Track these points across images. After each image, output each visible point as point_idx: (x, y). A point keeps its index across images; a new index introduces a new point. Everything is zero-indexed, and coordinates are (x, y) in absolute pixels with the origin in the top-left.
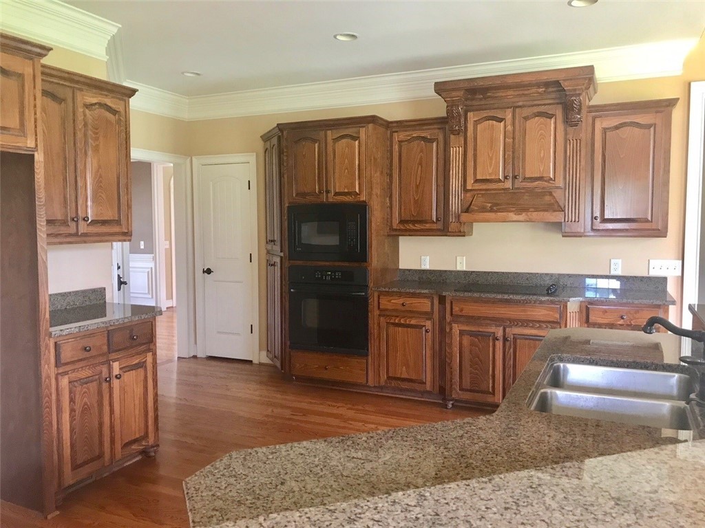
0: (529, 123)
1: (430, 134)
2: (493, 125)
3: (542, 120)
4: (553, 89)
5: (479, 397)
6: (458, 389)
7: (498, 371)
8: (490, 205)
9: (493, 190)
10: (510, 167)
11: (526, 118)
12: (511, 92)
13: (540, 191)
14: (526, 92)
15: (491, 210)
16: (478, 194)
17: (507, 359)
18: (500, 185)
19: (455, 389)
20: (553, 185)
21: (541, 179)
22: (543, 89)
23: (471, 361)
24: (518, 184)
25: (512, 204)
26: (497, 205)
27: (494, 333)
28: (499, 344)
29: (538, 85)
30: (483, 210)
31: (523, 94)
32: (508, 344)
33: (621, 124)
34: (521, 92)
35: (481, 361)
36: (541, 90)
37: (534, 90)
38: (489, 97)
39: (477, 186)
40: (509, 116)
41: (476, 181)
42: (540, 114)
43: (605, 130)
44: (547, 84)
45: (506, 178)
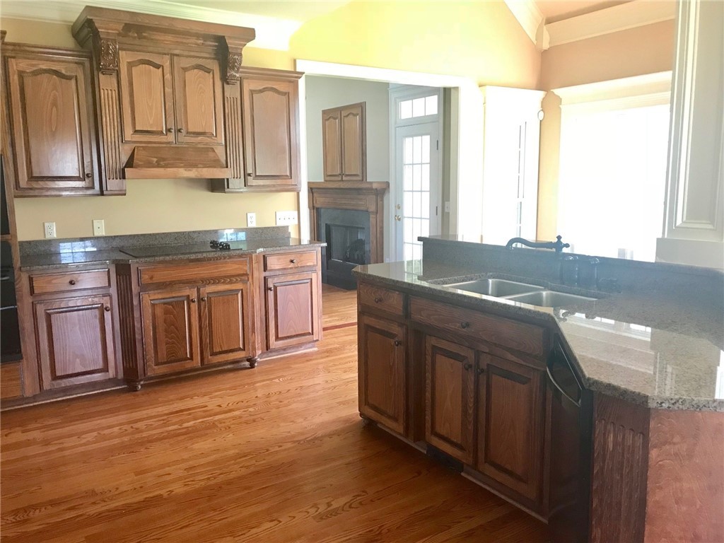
0: (189, 75)
1: (66, 68)
2: (150, 71)
3: (201, 73)
4: (211, 43)
5: (177, 367)
6: (153, 365)
7: (195, 334)
8: (155, 160)
9: (155, 143)
10: (171, 119)
11: (185, 70)
12: (169, 38)
13: (203, 146)
14: (184, 41)
15: (158, 166)
16: (138, 147)
17: (203, 320)
18: (163, 139)
19: (150, 366)
20: (216, 142)
21: (203, 134)
22: (202, 42)
23: (166, 331)
24: (183, 138)
25: (178, 159)
26: (164, 159)
27: (189, 296)
28: (194, 306)
29: (198, 36)
30: (149, 165)
31: (182, 42)
32: (203, 303)
33: (264, 88)
34: (179, 40)
35: (176, 328)
36: (200, 41)
37: (193, 40)
38: (145, 37)
39: (138, 138)
40: (167, 64)
41: (136, 132)
42: (199, 67)
43: (252, 92)
44: (206, 37)
45: (169, 130)
